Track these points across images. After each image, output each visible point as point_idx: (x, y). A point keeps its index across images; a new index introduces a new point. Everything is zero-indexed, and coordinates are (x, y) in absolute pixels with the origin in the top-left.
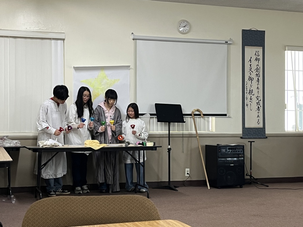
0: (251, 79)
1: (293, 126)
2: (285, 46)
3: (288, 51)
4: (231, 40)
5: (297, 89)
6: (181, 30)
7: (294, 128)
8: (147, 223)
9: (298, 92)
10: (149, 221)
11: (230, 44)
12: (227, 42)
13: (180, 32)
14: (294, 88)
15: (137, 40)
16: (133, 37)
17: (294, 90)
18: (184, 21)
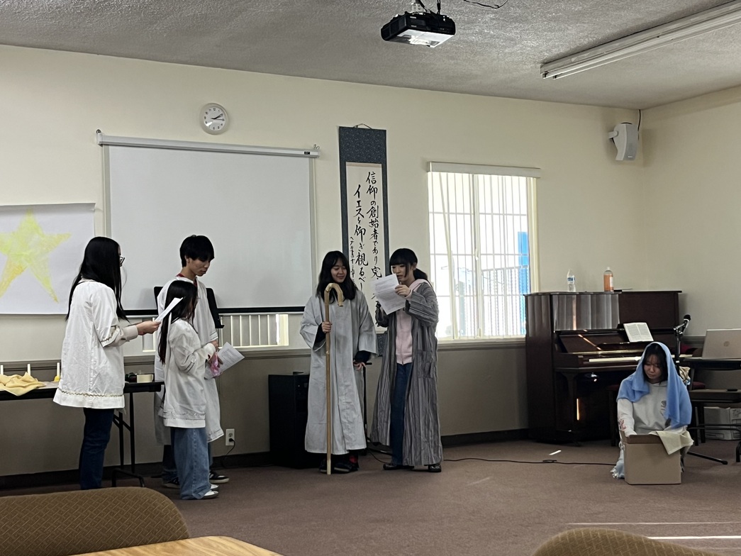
0: (360, 231)
1: (448, 328)
2: (428, 164)
3: (434, 173)
4: (315, 148)
5: (454, 251)
6: (208, 125)
7: (450, 332)
8: (159, 547)
9: (455, 258)
10: (163, 544)
11: (315, 157)
12: (309, 153)
13: (207, 130)
14: (448, 251)
15: (110, 147)
16: (100, 140)
17: (448, 255)
18: (215, 106)
